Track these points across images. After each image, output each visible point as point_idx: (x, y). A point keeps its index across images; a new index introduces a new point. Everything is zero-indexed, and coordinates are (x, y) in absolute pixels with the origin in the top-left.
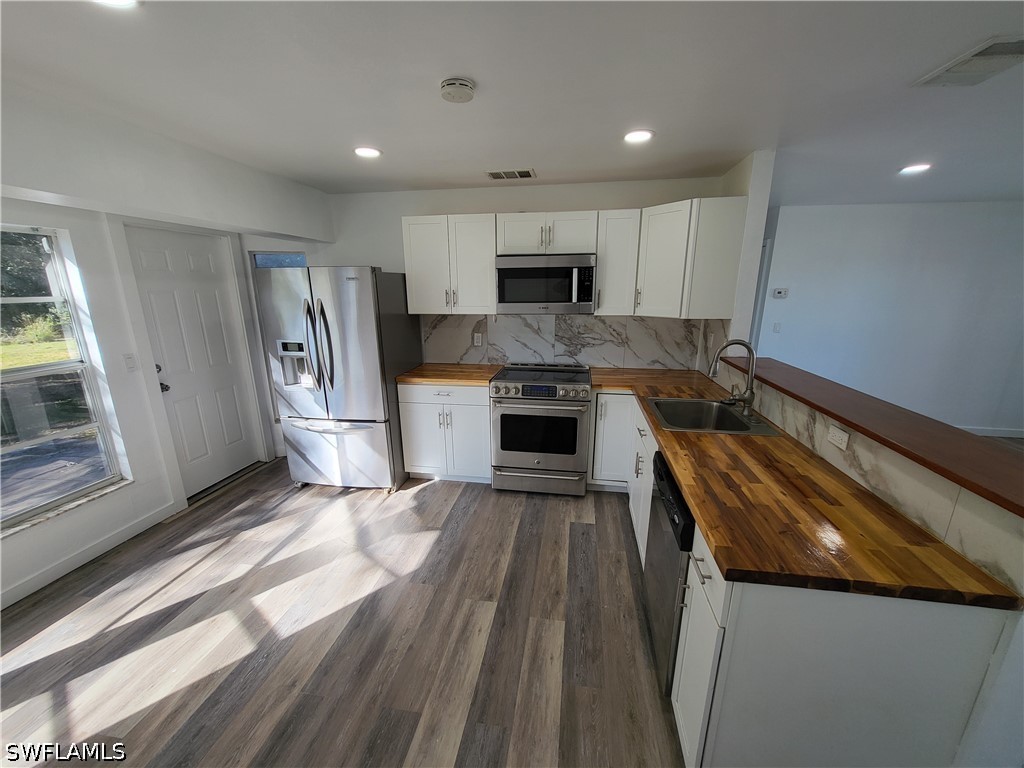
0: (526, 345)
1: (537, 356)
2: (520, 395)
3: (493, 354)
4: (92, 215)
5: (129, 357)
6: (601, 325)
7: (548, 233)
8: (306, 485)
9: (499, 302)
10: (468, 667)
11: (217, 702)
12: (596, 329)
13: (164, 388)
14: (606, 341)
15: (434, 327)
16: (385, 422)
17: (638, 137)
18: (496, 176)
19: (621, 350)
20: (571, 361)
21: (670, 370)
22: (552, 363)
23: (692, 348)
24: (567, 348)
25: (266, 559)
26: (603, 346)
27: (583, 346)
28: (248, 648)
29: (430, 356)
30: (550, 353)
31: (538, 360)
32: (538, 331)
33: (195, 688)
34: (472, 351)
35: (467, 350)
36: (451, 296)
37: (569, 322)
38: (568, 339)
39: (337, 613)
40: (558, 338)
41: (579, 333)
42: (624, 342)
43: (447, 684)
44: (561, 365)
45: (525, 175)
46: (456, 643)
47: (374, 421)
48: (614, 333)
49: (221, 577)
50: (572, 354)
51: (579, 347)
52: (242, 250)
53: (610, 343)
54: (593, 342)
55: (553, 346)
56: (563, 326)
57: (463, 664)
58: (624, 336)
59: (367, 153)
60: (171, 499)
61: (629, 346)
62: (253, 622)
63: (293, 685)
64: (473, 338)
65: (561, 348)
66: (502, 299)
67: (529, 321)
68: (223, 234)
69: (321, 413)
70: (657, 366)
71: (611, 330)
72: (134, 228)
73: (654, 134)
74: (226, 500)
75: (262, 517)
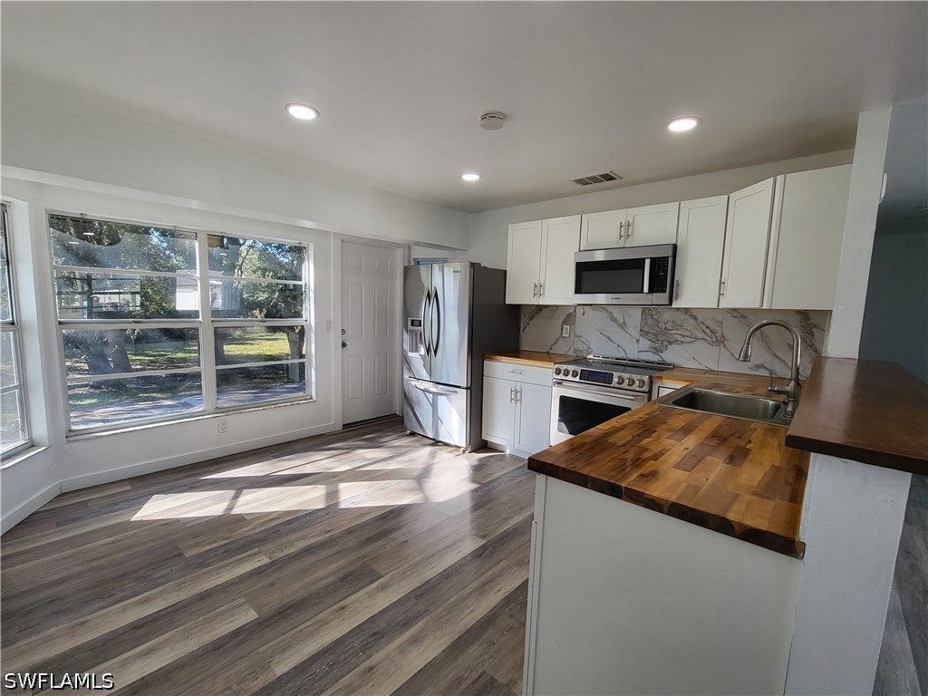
0: (610, 339)
1: (621, 350)
2: (577, 379)
3: (579, 346)
4: (326, 233)
5: (329, 321)
6: (692, 321)
7: (627, 228)
8: (413, 434)
9: (576, 293)
10: (472, 611)
11: (292, 523)
12: (686, 326)
13: (344, 345)
14: (697, 339)
15: (531, 319)
16: (467, 388)
17: (682, 126)
18: (582, 182)
19: (715, 350)
20: (655, 358)
21: (780, 378)
22: (636, 358)
23: (814, 354)
24: (653, 345)
25: (360, 467)
26: (693, 344)
27: (670, 343)
28: (321, 506)
29: (526, 343)
30: (636, 348)
31: (622, 355)
32: (623, 326)
33: (287, 513)
34: (561, 341)
35: (557, 340)
36: (539, 289)
37: (656, 317)
38: (654, 334)
39: (378, 507)
40: (643, 333)
41: (666, 329)
42: (720, 341)
43: (446, 615)
44: (643, 361)
45: (608, 178)
46: (473, 591)
47: (459, 387)
48: (708, 331)
49: (333, 468)
50: (657, 351)
51: (665, 343)
52: (409, 257)
53: (702, 341)
54: (682, 339)
55: (638, 341)
56: (650, 321)
57: (469, 607)
58: (719, 335)
59: (471, 178)
60: (334, 422)
61: (725, 346)
62: (332, 495)
63: (330, 531)
64: (562, 330)
65: (645, 344)
66: (578, 290)
67: (615, 316)
68: (398, 245)
69: (425, 375)
70: (763, 372)
71: (704, 328)
72: (346, 241)
73: (700, 121)
74: (364, 431)
75: (374, 444)
